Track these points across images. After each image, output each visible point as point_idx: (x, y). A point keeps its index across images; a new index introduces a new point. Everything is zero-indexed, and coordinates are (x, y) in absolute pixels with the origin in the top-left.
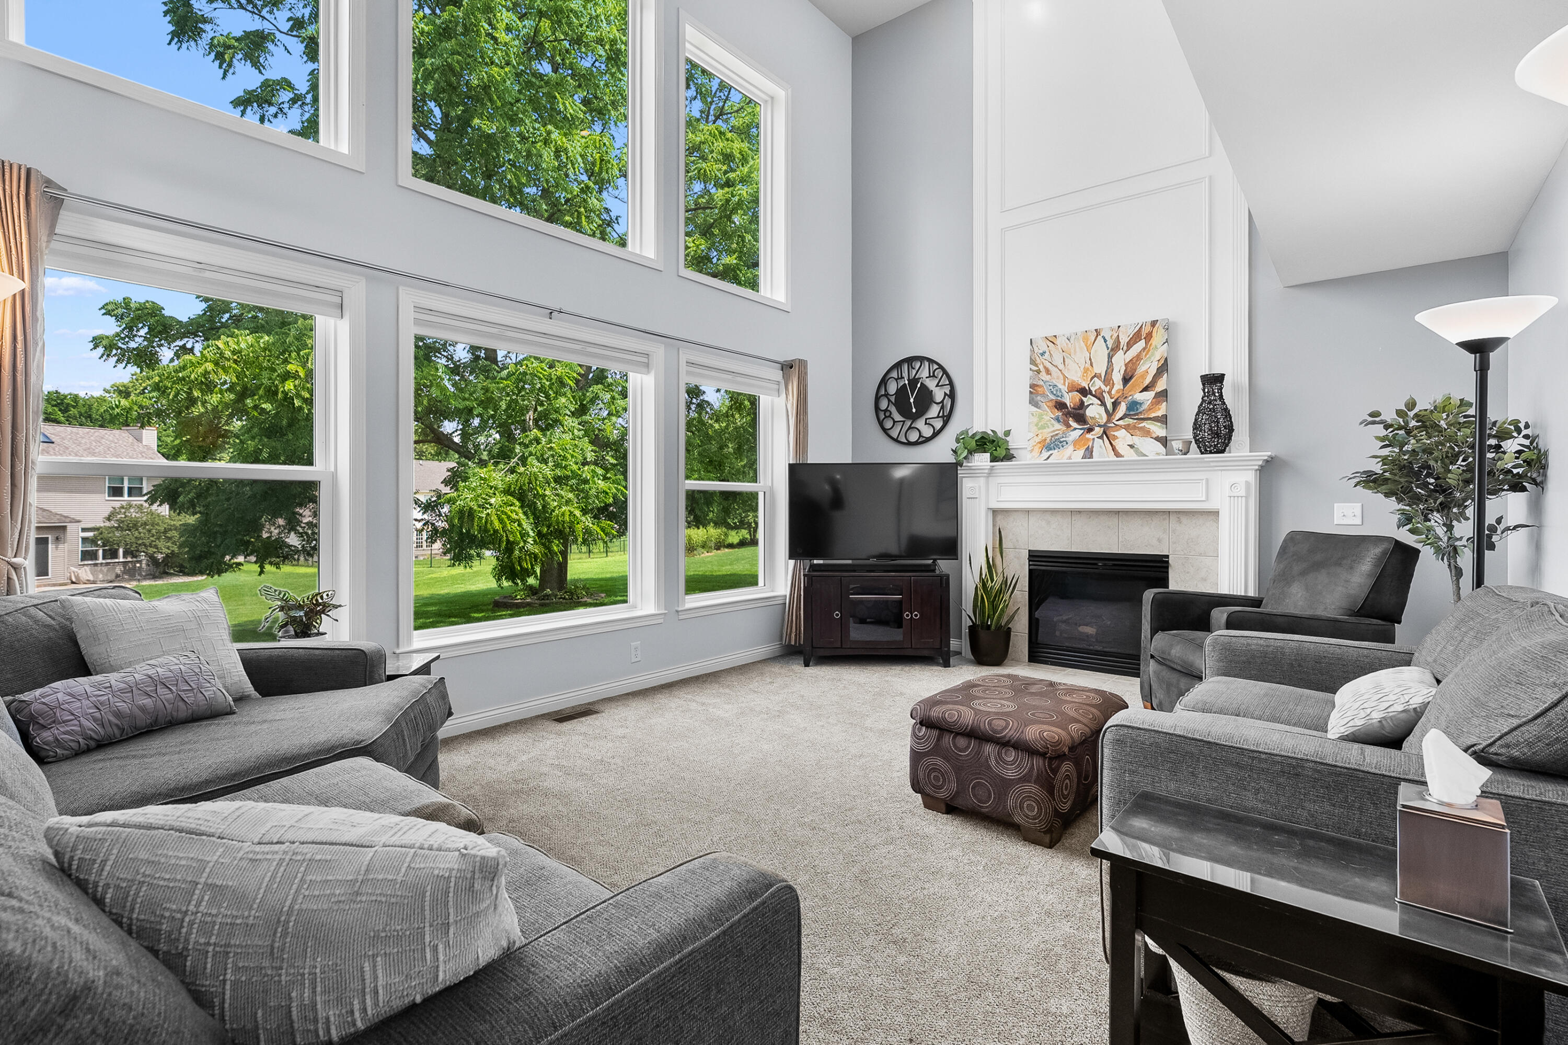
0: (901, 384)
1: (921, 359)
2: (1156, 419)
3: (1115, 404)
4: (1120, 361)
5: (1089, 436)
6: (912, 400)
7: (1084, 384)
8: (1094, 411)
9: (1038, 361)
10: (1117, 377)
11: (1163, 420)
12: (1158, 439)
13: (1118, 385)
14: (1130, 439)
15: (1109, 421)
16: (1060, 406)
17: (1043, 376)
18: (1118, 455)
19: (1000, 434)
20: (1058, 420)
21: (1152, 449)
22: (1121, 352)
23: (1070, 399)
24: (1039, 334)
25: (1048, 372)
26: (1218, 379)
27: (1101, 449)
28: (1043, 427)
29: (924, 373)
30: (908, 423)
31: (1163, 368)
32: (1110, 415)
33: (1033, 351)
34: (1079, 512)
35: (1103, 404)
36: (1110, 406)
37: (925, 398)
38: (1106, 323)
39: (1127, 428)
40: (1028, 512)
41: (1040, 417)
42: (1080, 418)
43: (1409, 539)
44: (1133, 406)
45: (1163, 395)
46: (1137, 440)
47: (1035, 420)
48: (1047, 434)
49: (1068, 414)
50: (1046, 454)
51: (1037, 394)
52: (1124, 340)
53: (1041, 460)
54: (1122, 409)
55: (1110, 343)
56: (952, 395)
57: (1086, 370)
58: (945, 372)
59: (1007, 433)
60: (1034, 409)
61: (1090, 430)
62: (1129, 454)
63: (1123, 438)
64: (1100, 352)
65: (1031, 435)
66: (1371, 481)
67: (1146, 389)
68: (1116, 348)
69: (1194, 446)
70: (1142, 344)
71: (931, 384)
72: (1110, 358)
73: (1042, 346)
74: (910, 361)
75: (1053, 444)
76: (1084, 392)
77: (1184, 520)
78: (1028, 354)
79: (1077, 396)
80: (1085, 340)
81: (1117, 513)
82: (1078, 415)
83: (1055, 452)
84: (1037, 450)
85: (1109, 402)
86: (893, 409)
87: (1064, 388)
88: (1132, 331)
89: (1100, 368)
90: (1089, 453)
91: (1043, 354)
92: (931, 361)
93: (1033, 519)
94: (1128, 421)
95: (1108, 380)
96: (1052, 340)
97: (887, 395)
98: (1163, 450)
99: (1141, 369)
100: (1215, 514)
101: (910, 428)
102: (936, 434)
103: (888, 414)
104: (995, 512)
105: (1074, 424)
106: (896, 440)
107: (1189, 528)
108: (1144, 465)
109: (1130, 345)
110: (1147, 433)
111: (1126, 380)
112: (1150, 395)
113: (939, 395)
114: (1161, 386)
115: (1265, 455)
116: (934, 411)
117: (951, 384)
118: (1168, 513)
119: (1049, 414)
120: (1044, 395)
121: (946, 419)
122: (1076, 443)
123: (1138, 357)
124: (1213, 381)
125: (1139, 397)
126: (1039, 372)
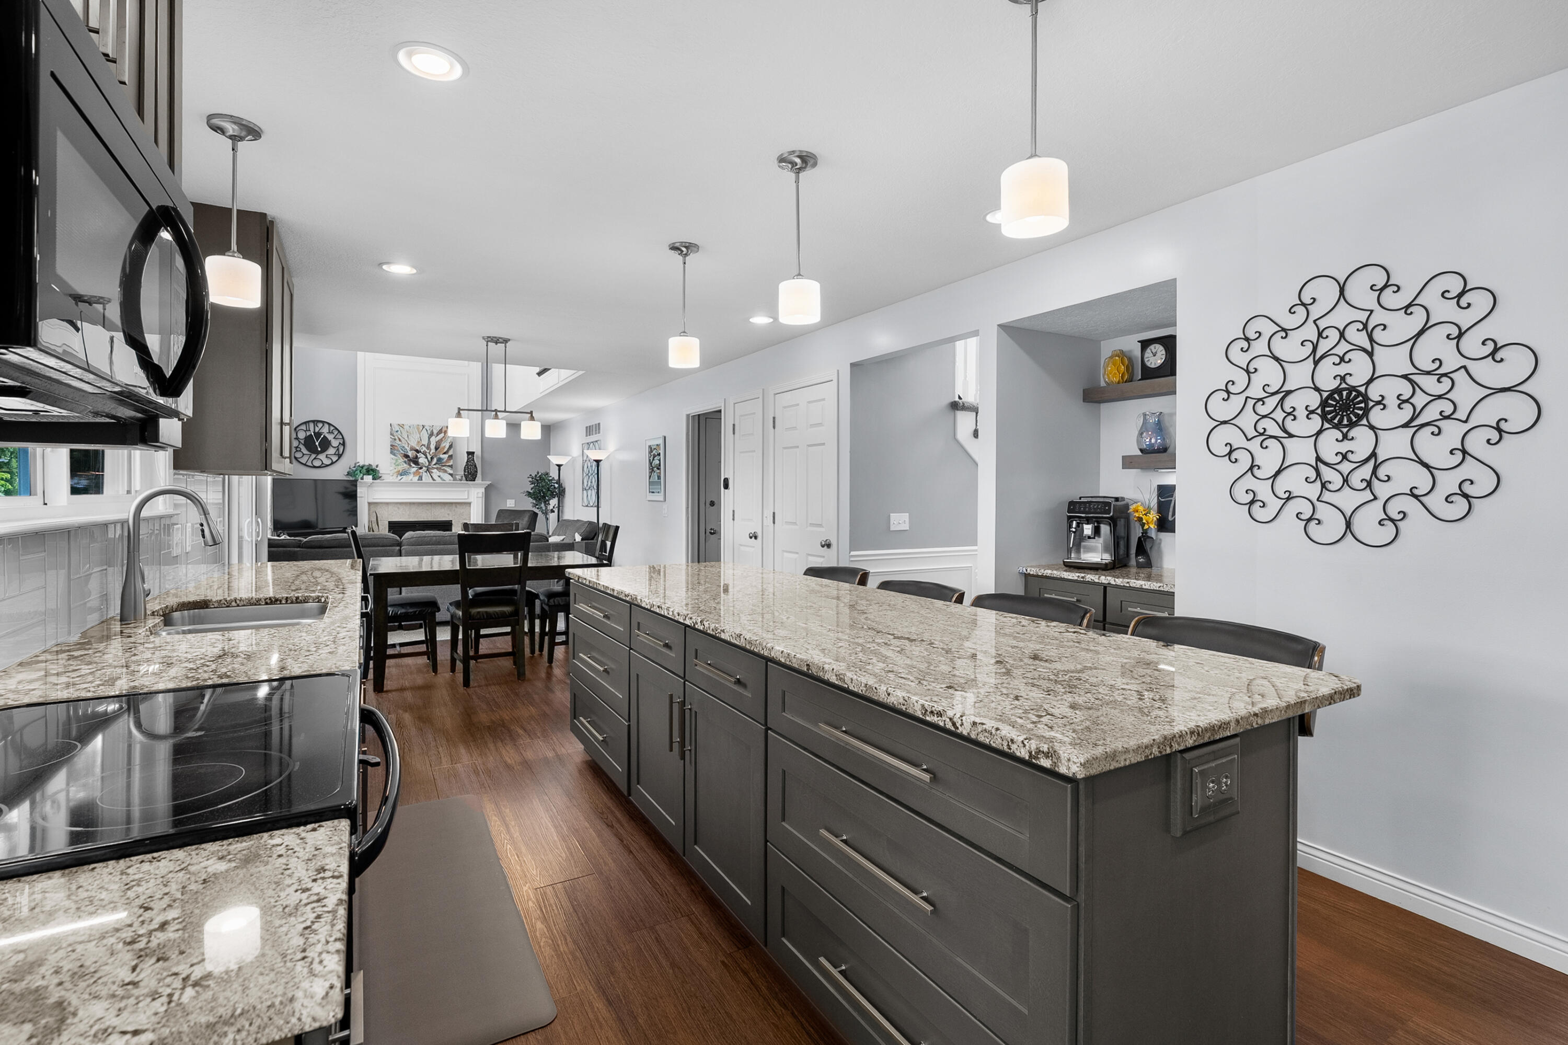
0: (308, 434)
1: (323, 422)
2: (449, 466)
3: (432, 458)
4: (434, 440)
5: (420, 471)
6: (317, 444)
7: (418, 448)
8: (422, 460)
9: (395, 434)
10: (433, 447)
11: (451, 466)
12: (450, 474)
13: (433, 451)
14: (438, 473)
15: (429, 465)
16: (406, 456)
17: (398, 441)
18: (434, 480)
19: (374, 467)
20: (405, 462)
21: (447, 478)
22: (433, 437)
23: (411, 454)
24: (395, 423)
25: (400, 440)
26: (473, 453)
27: (426, 478)
28: (398, 465)
29: (325, 430)
30: (313, 456)
31: (451, 447)
32: (430, 463)
33: (392, 429)
34: (414, 503)
35: (427, 458)
36: (429, 459)
37: (326, 444)
38: (428, 424)
39: (437, 468)
40: (387, 504)
41: (397, 460)
42: (416, 463)
43: (536, 511)
44: (439, 460)
45: (451, 457)
46: (441, 474)
47: (394, 461)
48: (400, 468)
49: (410, 460)
50: (400, 477)
51: (395, 449)
52: (435, 432)
53: (397, 480)
54: (435, 460)
55: (429, 432)
56: (344, 444)
57: (418, 442)
58: (339, 432)
59: (377, 466)
60: (393, 456)
61: (421, 468)
62: (438, 480)
63: (436, 473)
64: (425, 436)
65: (392, 468)
66: (529, 494)
67: (445, 453)
68: (431, 435)
69: (464, 478)
70: (442, 435)
71: (330, 437)
72: (429, 438)
73: (397, 428)
74: (315, 422)
75: (403, 473)
76: (418, 451)
77: (458, 506)
78: (389, 431)
79: (415, 453)
80: (418, 429)
81: (431, 503)
82: (415, 461)
83: (404, 477)
84: (395, 475)
85: (429, 457)
86: (301, 446)
87: (408, 449)
88: (438, 429)
89: (425, 442)
90: (421, 478)
91: (397, 431)
92: (329, 424)
93: (390, 507)
94: (437, 466)
95: (428, 447)
96: (402, 426)
97: (297, 438)
98: (452, 479)
99: (443, 445)
100: (470, 504)
101: (315, 458)
102: (333, 463)
103: (298, 449)
104: (369, 504)
105: (413, 465)
106: (305, 465)
107: (460, 510)
108: (444, 484)
109: (438, 434)
110: (445, 471)
111: (436, 449)
112: (446, 456)
113: (335, 443)
114: (450, 453)
115: (489, 483)
116: (331, 451)
117: (343, 438)
118: (452, 503)
119: (401, 460)
120: (398, 450)
121: (340, 456)
122: (414, 473)
123: (441, 440)
124: (471, 454)
125: (442, 456)
126: (395, 439)
